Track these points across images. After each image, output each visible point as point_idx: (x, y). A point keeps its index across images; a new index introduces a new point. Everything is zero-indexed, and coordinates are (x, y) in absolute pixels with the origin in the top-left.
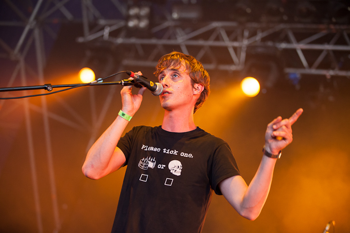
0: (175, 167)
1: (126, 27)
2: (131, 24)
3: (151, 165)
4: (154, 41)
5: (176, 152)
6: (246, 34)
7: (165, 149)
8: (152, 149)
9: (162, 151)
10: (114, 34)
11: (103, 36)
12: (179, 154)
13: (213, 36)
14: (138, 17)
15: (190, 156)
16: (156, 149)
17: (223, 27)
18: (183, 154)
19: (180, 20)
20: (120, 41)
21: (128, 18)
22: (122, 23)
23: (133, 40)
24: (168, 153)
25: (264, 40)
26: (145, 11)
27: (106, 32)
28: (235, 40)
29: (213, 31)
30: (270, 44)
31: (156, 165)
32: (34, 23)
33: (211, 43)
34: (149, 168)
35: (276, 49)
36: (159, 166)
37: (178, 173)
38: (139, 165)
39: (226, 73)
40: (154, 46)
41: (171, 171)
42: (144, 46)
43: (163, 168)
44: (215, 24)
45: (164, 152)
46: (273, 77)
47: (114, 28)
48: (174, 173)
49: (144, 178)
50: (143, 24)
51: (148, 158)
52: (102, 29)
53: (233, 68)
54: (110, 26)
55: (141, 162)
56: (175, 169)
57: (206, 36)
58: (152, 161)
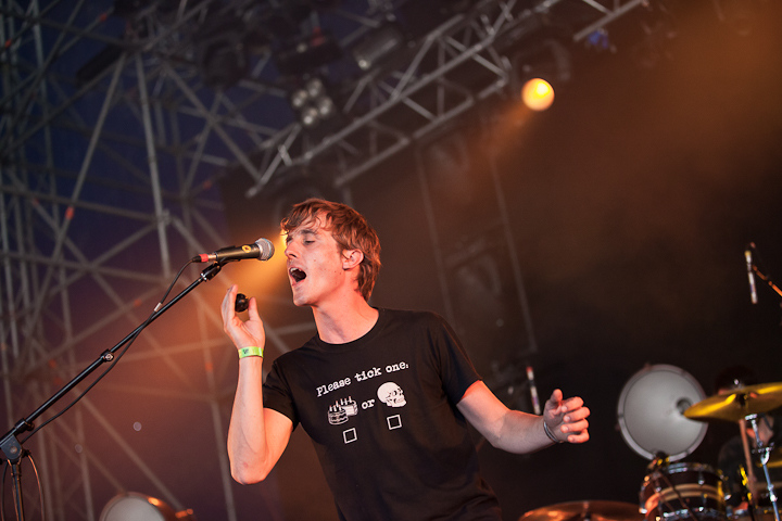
0: (391, 394)
1: (306, 129)
2: (308, 120)
3: (351, 410)
4: (358, 123)
5: (377, 372)
6: (485, 19)
7: (357, 376)
8: (336, 386)
9: (354, 380)
10: (295, 151)
11: (282, 162)
12: (383, 370)
13: (441, 58)
14: (312, 103)
15: (403, 366)
16: (343, 383)
17: (445, 34)
18: (390, 369)
19: (375, 64)
20: (308, 156)
21: (298, 114)
22: (297, 128)
23: (327, 142)
24: (365, 378)
25: (515, 12)
26: (315, 89)
27: (283, 154)
28: (475, 40)
29: (435, 48)
30: (527, 13)
31: (359, 406)
32: (167, 214)
33: (444, 68)
34: (350, 417)
35: (539, 15)
36: (365, 406)
37: (401, 402)
38: (331, 421)
39: (494, 97)
40: (364, 130)
41: (389, 404)
42: (349, 139)
43: (371, 405)
44: (430, 38)
45: (359, 380)
46: (563, 61)
47: (290, 140)
48: (394, 405)
49: (350, 435)
50: (325, 109)
51: (339, 403)
52: (275, 152)
53: (501, 84)
54: (282, 141)
55: (330, 416)
56: (393, 398)
57: (428, 65)
58: (349, 404)
